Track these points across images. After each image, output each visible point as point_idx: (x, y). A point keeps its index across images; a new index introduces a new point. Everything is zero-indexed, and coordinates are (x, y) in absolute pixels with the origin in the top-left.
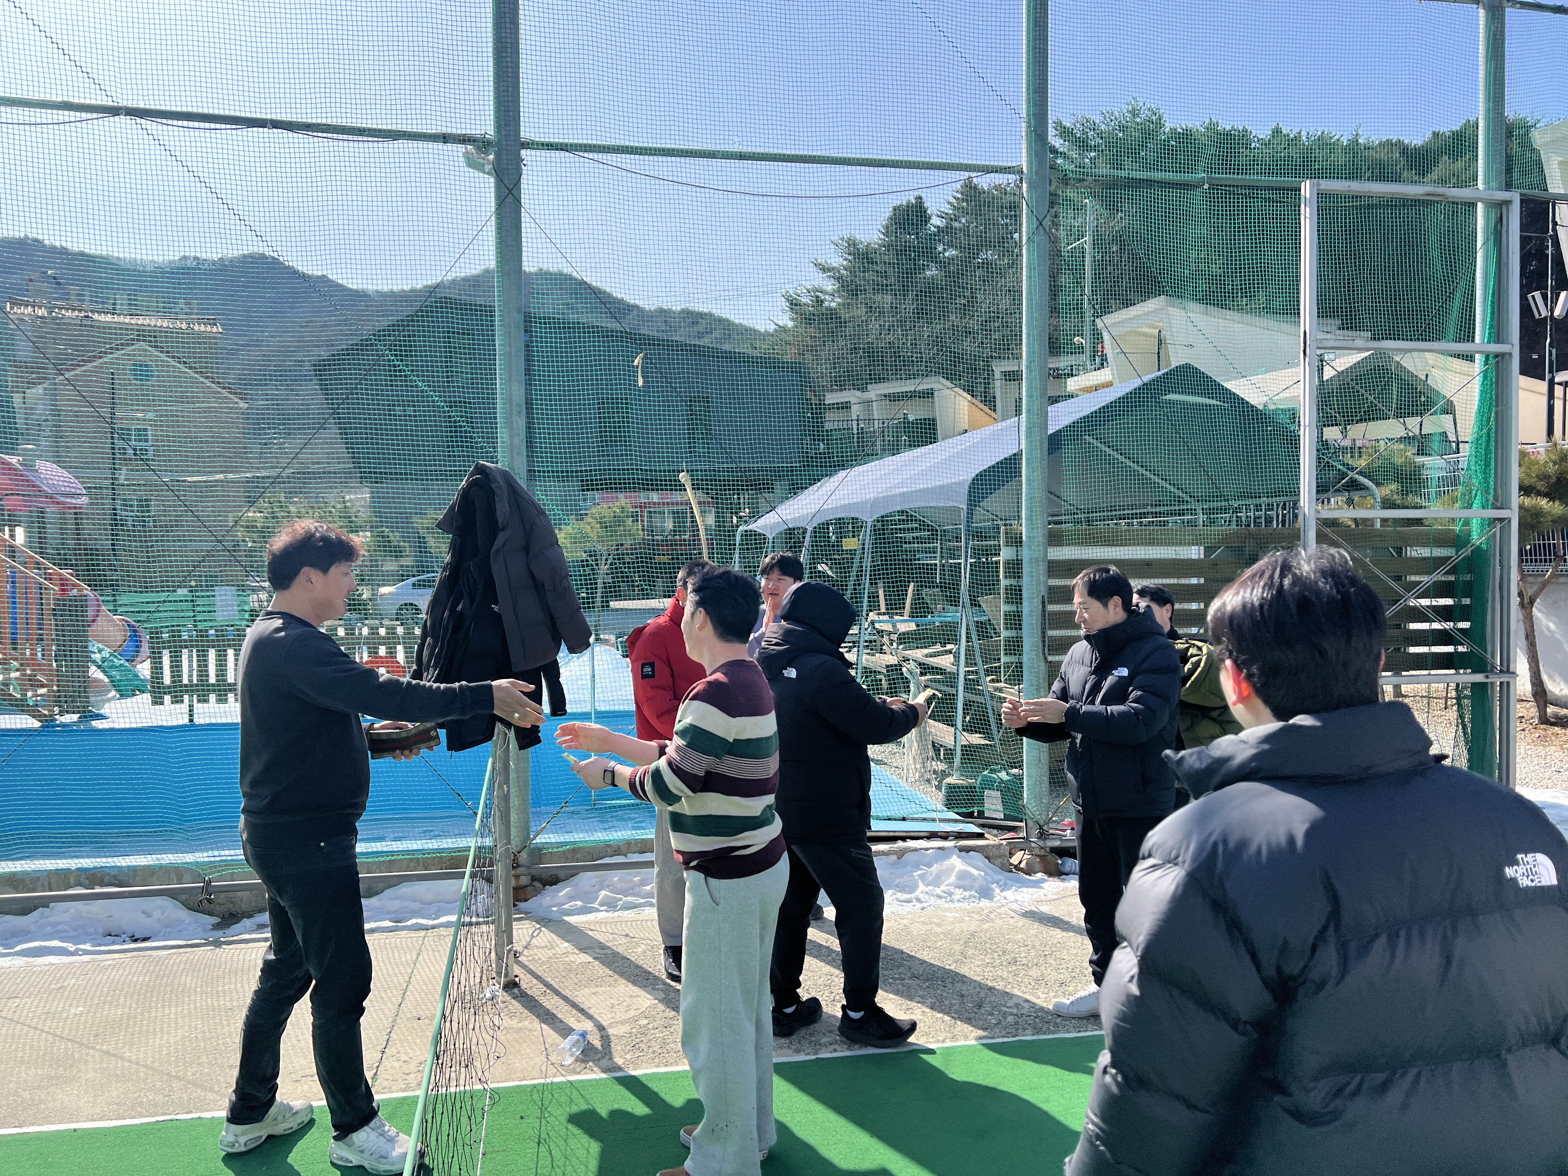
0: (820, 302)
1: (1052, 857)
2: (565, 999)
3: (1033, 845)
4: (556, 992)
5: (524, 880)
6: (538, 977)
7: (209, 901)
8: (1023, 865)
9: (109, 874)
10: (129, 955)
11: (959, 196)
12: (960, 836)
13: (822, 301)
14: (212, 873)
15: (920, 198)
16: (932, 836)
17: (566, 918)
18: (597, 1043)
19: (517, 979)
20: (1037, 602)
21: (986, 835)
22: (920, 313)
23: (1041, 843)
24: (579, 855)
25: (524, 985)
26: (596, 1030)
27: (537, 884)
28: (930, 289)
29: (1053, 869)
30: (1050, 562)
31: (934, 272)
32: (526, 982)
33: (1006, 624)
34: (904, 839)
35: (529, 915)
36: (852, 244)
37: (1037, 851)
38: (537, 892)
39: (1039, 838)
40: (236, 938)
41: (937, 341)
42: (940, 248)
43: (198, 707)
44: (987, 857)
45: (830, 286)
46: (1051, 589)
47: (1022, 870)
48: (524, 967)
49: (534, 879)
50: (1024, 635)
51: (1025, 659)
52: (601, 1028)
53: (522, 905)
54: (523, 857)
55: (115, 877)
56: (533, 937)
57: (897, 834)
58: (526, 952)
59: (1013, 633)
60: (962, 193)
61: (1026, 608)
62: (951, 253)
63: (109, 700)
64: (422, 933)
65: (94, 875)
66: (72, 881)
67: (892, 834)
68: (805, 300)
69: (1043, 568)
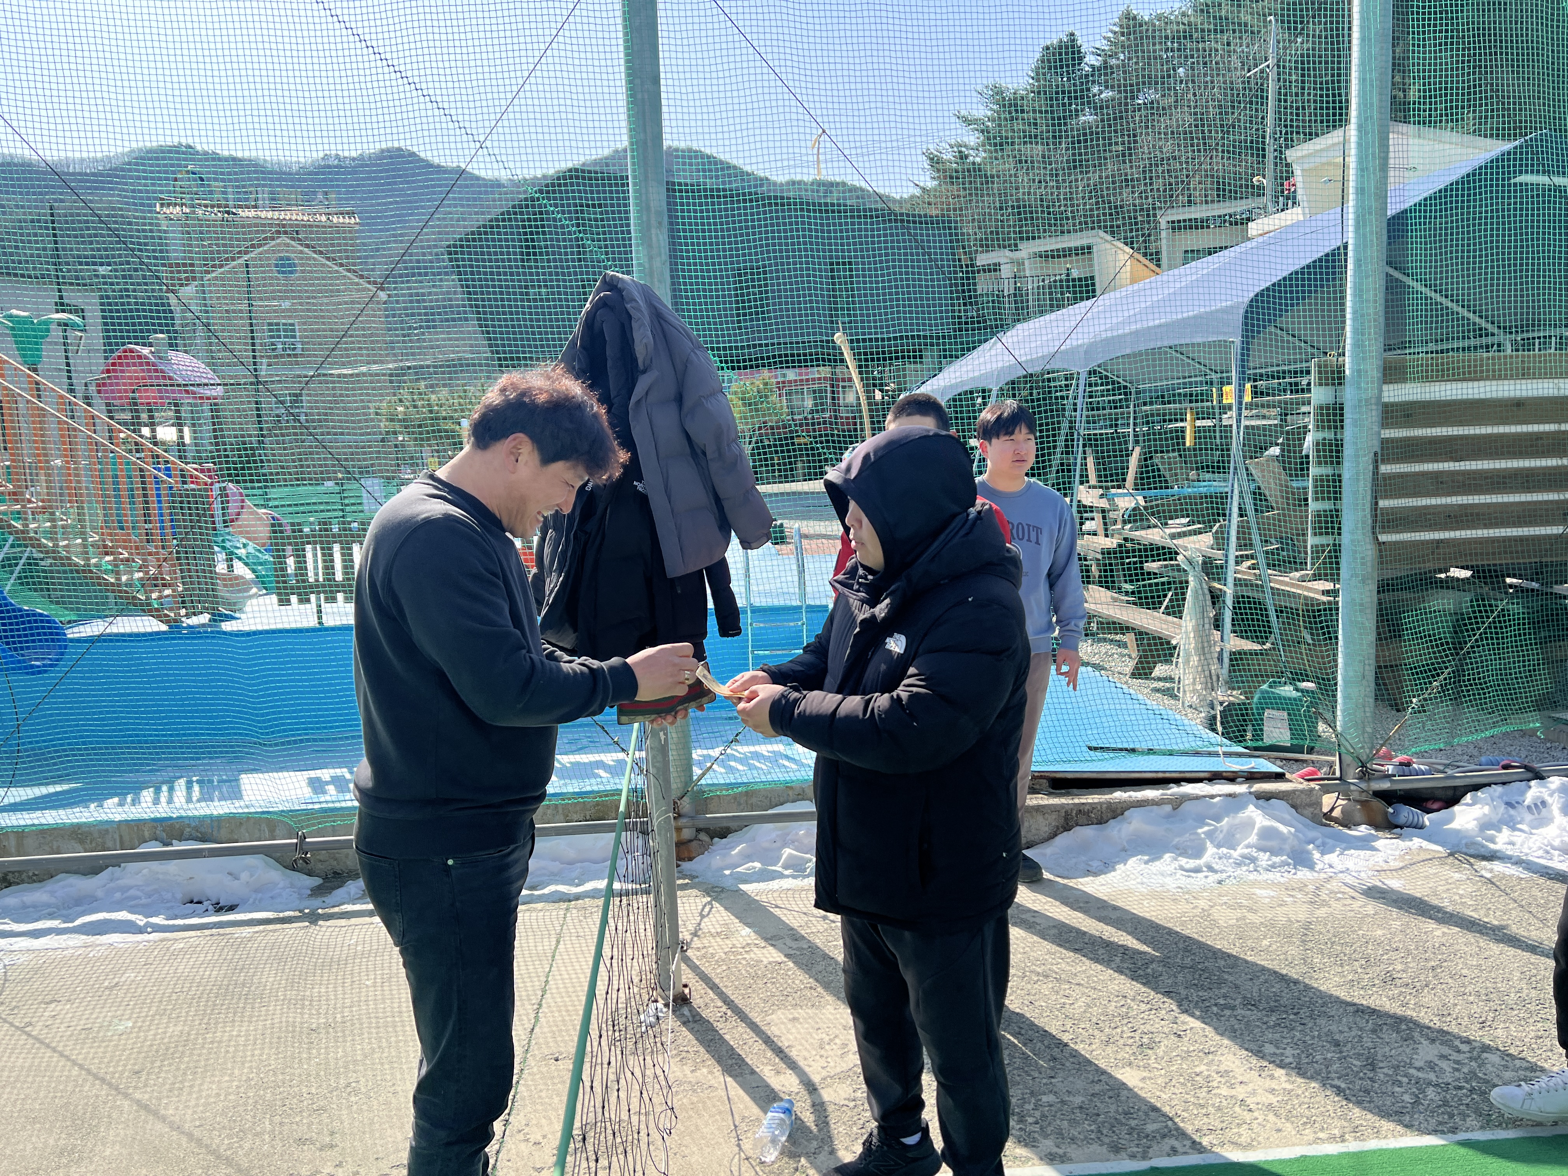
0: (963, 157)
1: (1378, 804)
2: (754, 1027)
3: (1352, 787)
4: (743, 1017)
5: (687, 834)
6: (714, 987)
7: (305, 860)
8: (1336, 813)
9: (189, 825)
10: (207, 932)
11: (1117, 29)
12: (1252, 777)
13: (967, 157)
14: (308, 826)
15: (1072, 34)
16: (1214, 777)
17: (743, 887)
18: (808, 1118)
19: (687, 991)
20: (1366, 462)
21: (1288, 776)
22: (1075, 164)
23: (1364, 785)
24: (754, 800)
25: (697, 1001)
26: (804, 1093)
27: (703, 836)
28: (1085, 136)
29: (1379, 819)
30: (1386, 405)
31: (1091, 118)
32: (700, 996)
33: (1316, 493)
34: (1177, 781)
35: (696, 882)
36: (998, 91)
37: (1355, 796)
38: (704, 848)
39: (1360, 778)
40: (336, 910)
41: (1095, 191)
42: (1095, 89)
43: (326, 607)
44: (1293, 806)
45: (972, 139)
46: (1385, 442)
47: (1336, 820)
48: (694, 968)
49: (699, 830)
50: (1344, 508)
51: (1346, 539)
52: (811, 1088)
53: (686, 865)
54: (686, 805)
55: (196, 829)
56: (702, 916)
57: (1167, 775)
58: (696, 943)
59: (1327, 505)
60: (1121, 26)
61: (1347, 471)
62: (1107, 94)
63: (251, 597)
64: (564, 905)
65: (172, 826)
66: (147, 834)
67: (1160, 775)
68: (948, 156)
69: (1374, 415)
